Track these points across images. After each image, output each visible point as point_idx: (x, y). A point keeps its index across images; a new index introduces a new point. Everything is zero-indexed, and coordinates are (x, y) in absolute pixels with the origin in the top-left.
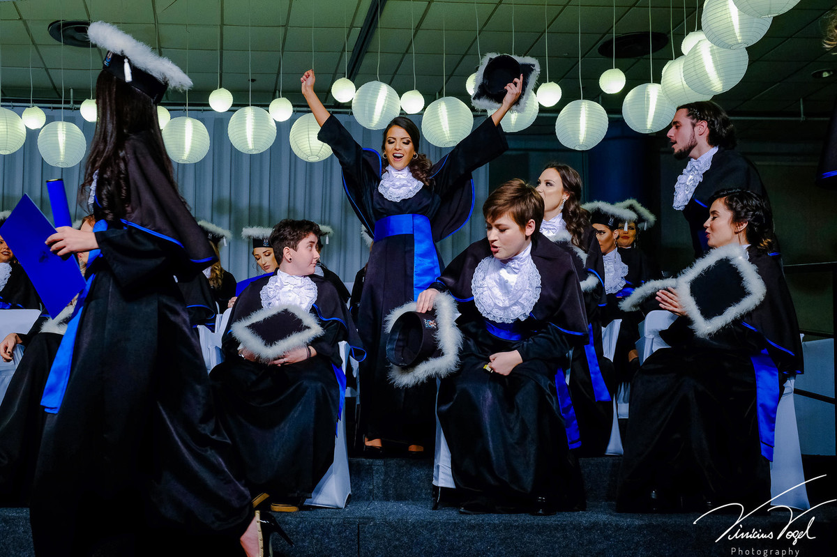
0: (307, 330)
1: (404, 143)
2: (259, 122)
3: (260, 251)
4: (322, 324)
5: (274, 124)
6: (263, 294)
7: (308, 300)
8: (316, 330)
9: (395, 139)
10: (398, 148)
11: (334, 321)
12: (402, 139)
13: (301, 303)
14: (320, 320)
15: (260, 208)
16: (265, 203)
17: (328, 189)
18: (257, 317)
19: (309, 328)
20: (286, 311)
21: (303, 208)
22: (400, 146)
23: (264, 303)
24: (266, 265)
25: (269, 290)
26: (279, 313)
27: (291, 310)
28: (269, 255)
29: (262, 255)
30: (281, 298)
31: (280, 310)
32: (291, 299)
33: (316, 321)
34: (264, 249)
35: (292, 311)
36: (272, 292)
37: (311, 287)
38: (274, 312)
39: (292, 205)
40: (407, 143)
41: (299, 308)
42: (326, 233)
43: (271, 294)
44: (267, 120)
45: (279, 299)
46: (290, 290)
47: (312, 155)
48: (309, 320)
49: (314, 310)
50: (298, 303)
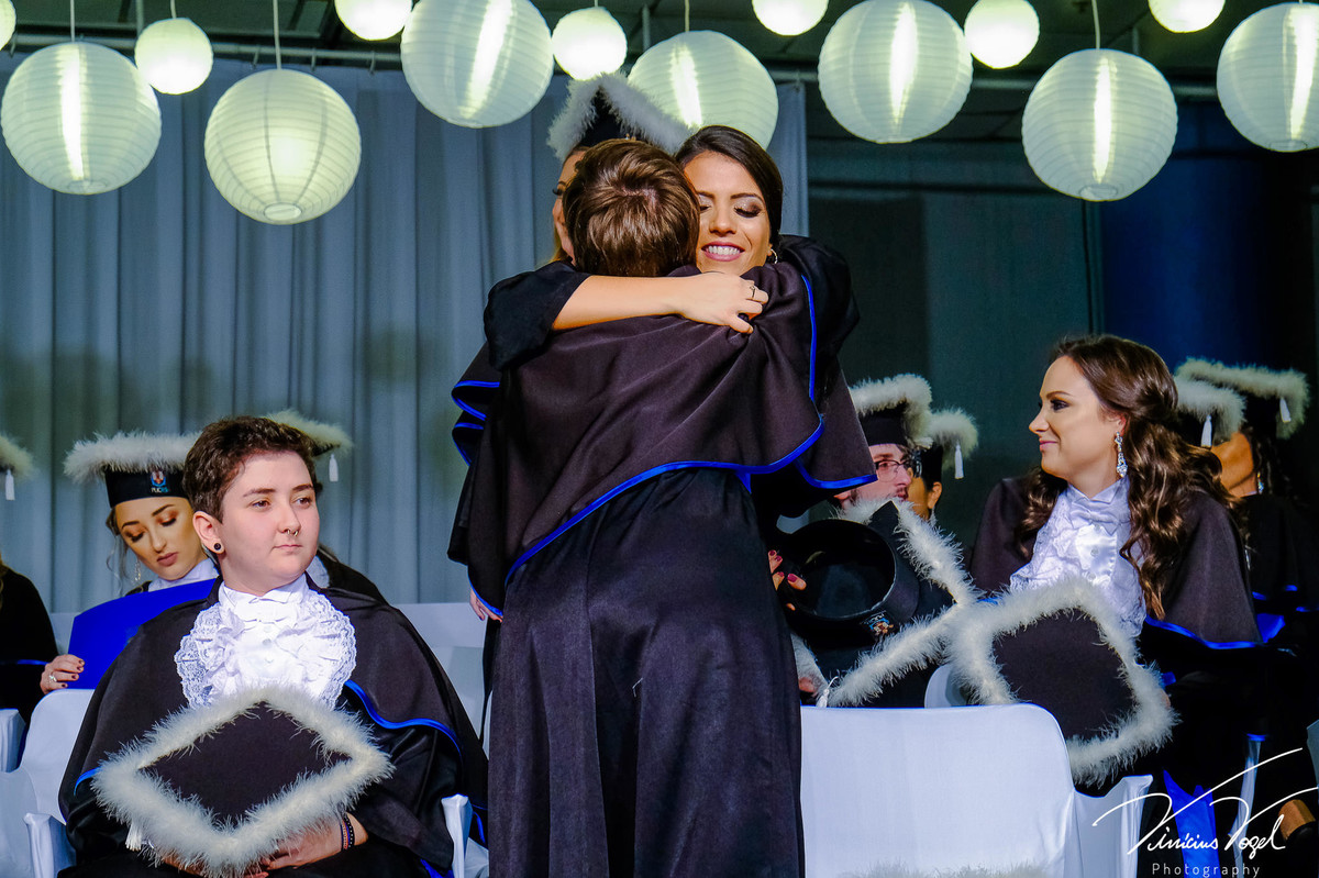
0: (341, 765)
1: (739, 211)
2: (106, 96)
3: (138, 510)
4: (385, 740)
5: (152, 103)
6: (184, 661)
7: (329, 669)
8: (366, 762)
9: (711, 196)
10: (723, 225)
11: (421, 730)
12: (734, 197)
13: (306, 680)
14: (378, 730)
15: (90, 361)
16: (106, 346)
17: (309, 300)
18: (175, 736)
19: (345, 758)
20: (262, 707)
21: (228, 361)
22: (730, 220)
23: (191, 689)
24: (167, 552)
25: (201, 647)
26: (240, 719)
27: (280, 704)
28: (173, 521)
29: (151, 524)
30: (243, 667)
31: (241, 707)
32: (272, 669)
33: (365, 735)
34: (152, 504)
35: (281, 708)
36: (211, 654)
37: (333, 631)
38: (225, 715)
39: (192, 352)
40: (751, 213)
41: (299, 696)
42: (330, 448)
43: (210, 660)
44: (128, 87)
45: (236, 672)
46: (267, 642)
47: (280, 202)
48: (342, 733)
49: (351, 700)
50: (296, 680)
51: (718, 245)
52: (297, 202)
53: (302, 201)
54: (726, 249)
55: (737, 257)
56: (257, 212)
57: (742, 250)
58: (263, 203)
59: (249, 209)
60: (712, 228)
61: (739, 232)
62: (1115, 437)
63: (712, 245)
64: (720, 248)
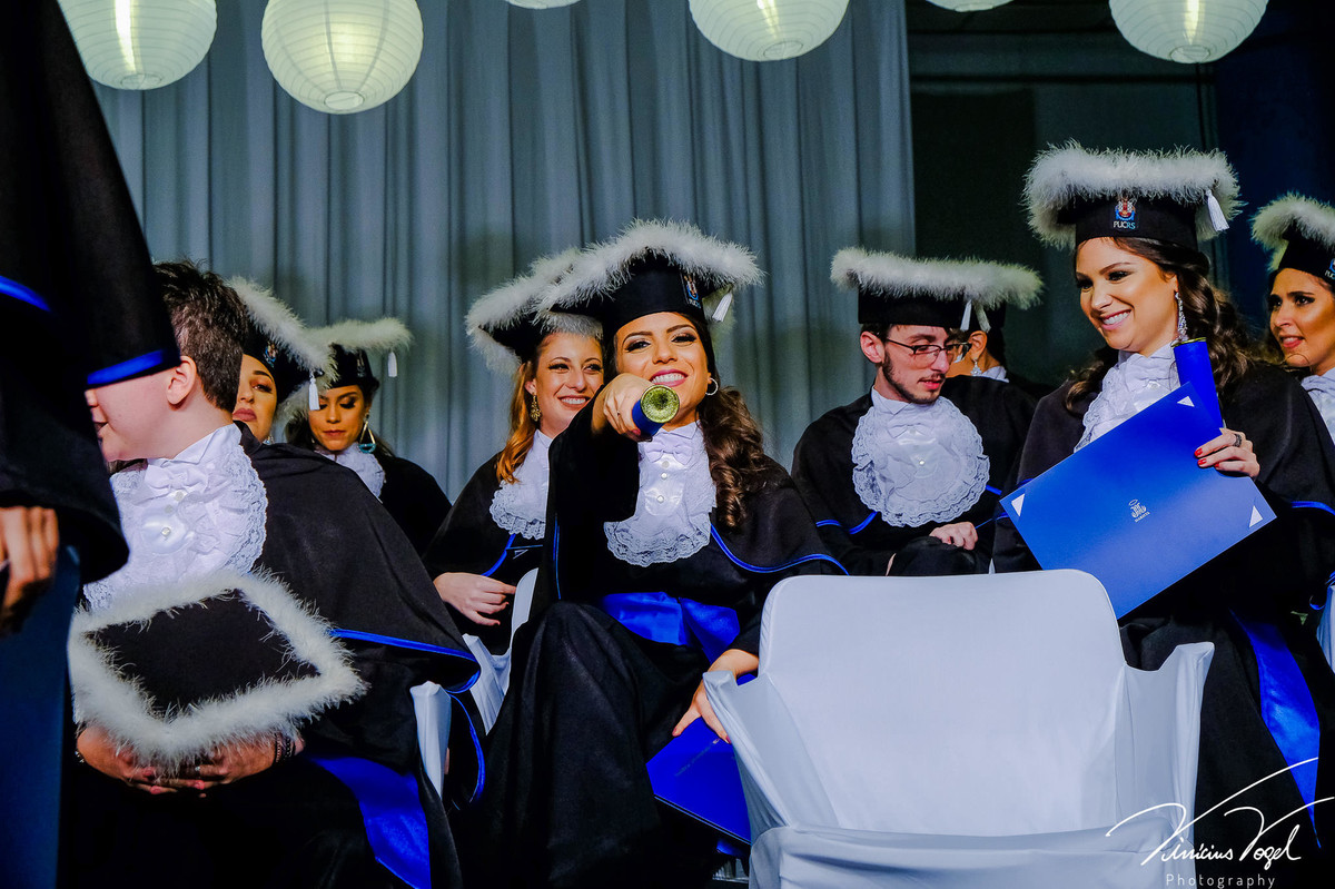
1: (678, 340)
10: (665, 355)
12: (669, 331)
40: (686, 340)
47: (342, 91)
51: (663, 373)
52: (359, 89)
53: (364, 88)
54: (672, 375)
55: (682, 382)
56: (318, 101)
57: (686, 376)
58: (324, 92)
59: (309, 99)
60: (656, 360)
61: (680, 359)
62: (1175, 293)
63: (659, 375)
64: (666, 376)
